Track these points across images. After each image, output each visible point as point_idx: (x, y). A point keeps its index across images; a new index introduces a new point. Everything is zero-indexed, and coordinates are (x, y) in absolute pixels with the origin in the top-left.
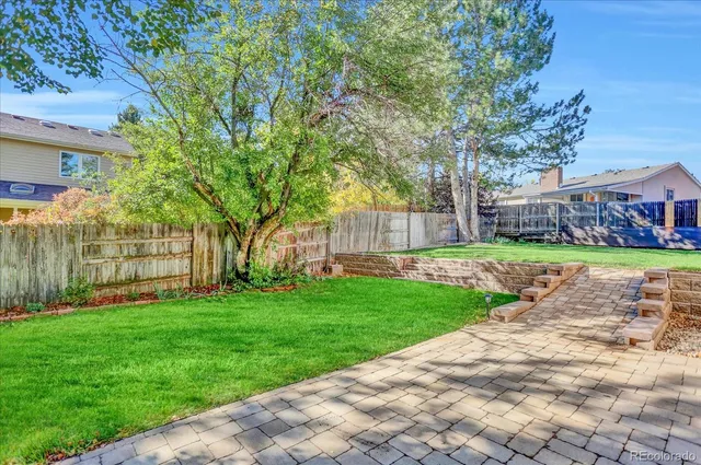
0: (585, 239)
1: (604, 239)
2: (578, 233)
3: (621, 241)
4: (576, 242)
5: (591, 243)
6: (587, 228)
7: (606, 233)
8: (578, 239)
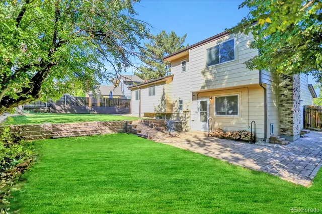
0: (61, 110)
1: (69, 111)
2: (58, 108)
3: (75, 111)
4: (57, 112)
5: (64, 112)
6: (62, 106)
7: (70, 107)
8: (58, 111)
